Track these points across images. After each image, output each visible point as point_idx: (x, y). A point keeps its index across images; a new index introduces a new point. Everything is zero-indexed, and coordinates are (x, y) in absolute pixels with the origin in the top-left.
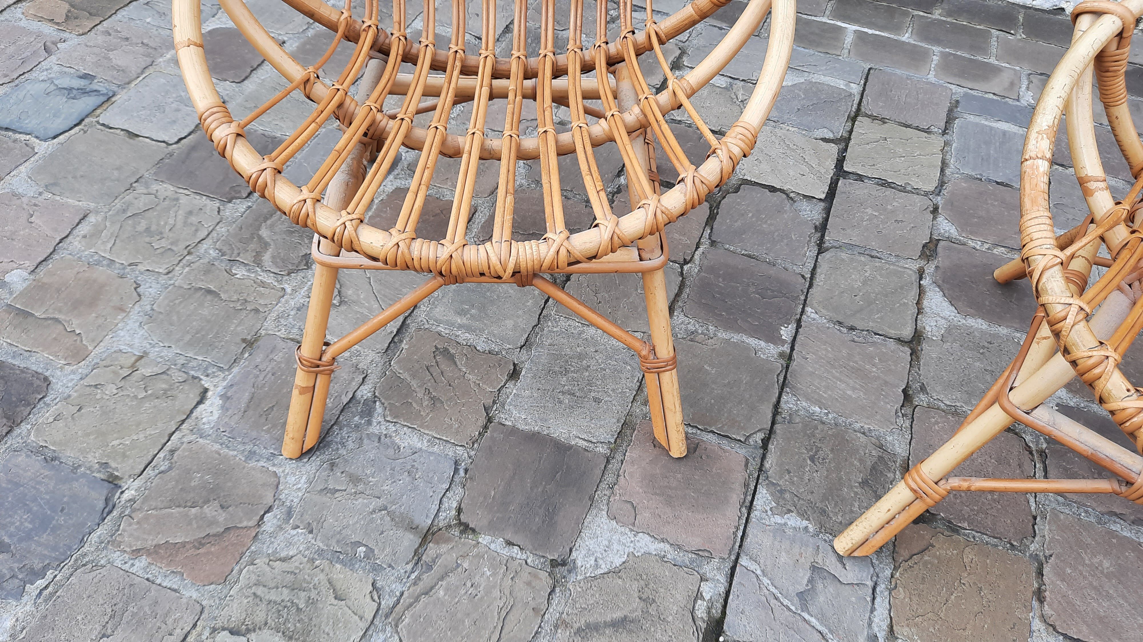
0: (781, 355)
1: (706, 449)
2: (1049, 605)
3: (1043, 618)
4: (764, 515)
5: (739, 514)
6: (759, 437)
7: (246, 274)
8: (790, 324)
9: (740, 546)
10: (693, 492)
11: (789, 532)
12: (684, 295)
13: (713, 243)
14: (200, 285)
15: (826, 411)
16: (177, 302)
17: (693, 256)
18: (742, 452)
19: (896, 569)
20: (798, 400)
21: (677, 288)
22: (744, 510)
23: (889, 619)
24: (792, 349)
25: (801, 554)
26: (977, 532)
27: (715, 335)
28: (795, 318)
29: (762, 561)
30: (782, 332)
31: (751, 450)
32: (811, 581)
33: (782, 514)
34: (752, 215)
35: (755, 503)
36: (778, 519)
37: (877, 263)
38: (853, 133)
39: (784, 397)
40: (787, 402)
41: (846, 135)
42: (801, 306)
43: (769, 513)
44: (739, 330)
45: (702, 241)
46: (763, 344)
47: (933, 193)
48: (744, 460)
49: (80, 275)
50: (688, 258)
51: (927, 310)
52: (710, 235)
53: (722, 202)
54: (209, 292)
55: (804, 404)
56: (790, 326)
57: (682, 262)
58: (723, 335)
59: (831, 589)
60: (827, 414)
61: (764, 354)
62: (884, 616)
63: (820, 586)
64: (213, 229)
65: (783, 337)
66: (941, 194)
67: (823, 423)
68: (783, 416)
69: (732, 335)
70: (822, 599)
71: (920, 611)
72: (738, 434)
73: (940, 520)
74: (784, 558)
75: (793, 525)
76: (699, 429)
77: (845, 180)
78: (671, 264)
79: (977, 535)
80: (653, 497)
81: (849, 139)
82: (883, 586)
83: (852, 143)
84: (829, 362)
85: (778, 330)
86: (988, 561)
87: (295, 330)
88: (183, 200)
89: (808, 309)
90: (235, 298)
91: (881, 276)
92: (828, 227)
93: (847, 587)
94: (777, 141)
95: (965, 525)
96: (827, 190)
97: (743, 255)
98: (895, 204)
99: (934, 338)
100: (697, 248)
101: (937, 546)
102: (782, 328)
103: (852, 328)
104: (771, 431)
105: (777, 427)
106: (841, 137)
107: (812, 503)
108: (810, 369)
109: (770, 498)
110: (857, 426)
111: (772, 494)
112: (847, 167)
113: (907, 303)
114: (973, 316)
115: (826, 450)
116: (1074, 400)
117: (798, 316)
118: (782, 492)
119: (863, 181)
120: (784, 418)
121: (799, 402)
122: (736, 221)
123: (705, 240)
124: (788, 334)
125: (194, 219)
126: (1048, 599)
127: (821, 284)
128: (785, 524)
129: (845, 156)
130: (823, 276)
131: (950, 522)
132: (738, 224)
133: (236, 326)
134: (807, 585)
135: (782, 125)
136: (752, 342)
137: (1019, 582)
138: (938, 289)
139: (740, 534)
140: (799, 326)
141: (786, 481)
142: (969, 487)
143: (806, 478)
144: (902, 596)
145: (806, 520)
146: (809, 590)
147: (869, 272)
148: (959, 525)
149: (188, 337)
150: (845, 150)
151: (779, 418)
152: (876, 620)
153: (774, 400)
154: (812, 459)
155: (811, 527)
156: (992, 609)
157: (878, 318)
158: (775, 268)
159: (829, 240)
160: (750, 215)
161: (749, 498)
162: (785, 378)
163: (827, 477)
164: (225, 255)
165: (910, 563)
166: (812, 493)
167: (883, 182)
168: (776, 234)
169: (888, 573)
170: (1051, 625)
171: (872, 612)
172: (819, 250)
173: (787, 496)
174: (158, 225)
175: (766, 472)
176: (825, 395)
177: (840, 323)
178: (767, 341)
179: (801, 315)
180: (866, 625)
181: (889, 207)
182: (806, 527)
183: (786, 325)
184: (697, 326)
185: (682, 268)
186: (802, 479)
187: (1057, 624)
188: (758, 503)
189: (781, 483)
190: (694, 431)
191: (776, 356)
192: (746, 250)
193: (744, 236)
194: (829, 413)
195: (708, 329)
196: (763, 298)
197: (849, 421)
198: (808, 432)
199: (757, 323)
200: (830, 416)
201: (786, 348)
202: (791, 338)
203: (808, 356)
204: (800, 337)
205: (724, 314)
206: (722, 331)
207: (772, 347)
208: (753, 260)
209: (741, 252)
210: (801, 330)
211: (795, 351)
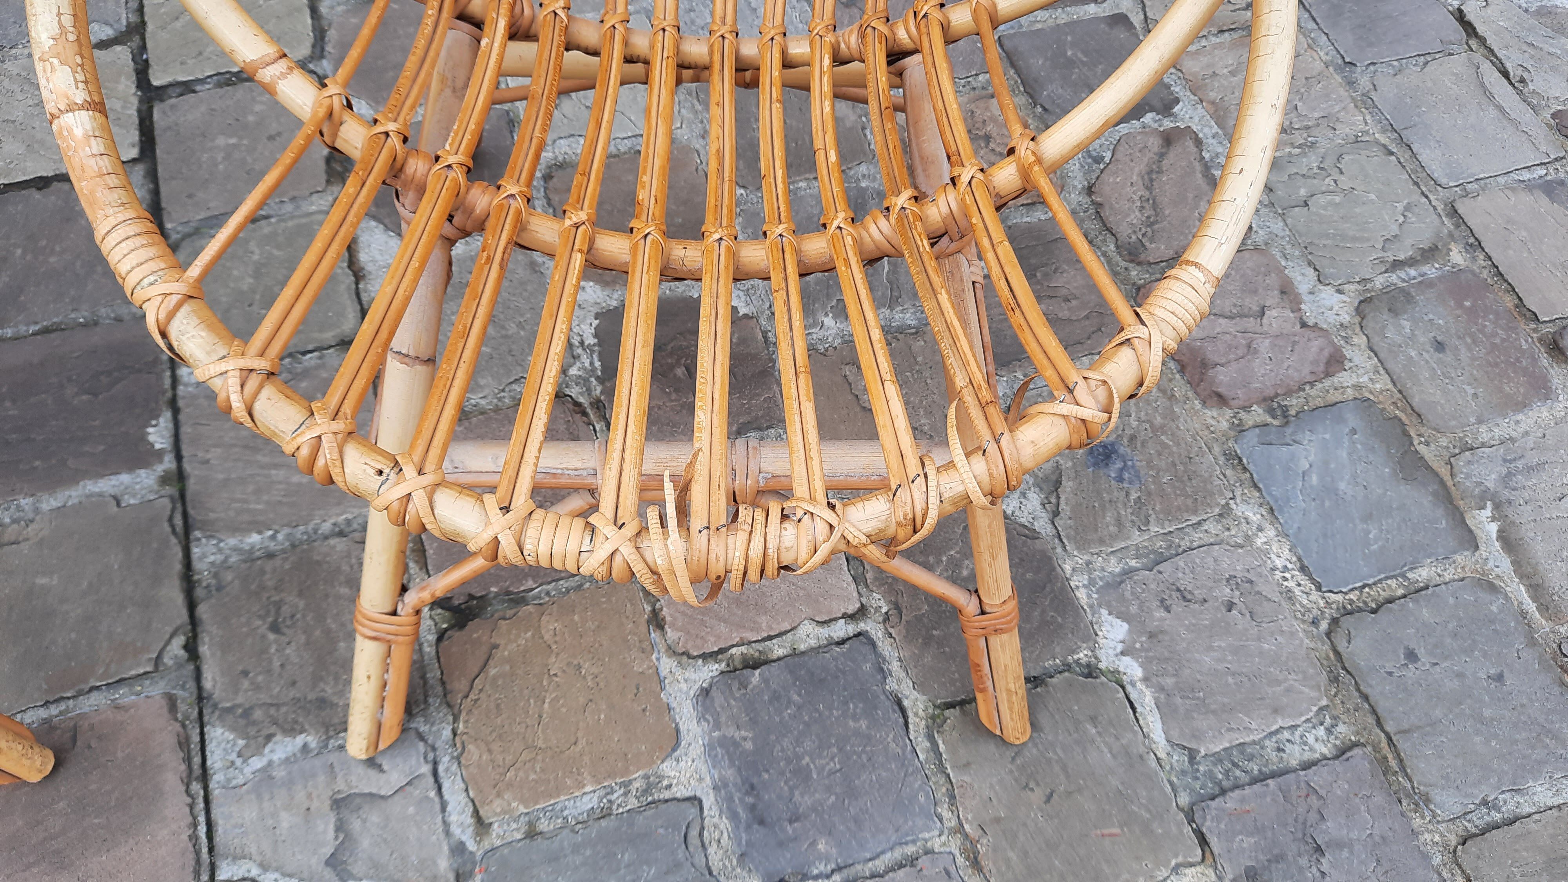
0: (164, 480)
1: (92, 727)
2: (672, 626)
3: (672, 651)
4: (231, 772)
5: (189, 800)
6: (176, 647)
8: (158, 417)
9: (211, 850)
10: (96, 818)
11: (279, 773)
15: (271, 533)
18: (156, 690)
19: (456, 719)
20: (221, 541)
22: (196, 787)
23: (470, 804)
24: (179, 457)
25: (309, 796)
26: (549, 583)
27: (37, 511)
28: (165, 399)
29: (254, 850)
30: (151, 438)
31: (174, 675)
32: (340, 827)
33: (258, 751)
34: (25, 253)
35: (209, 763)
36: (257, 763)
37: (267, 228)
38: (146, 9)
39: (196, 551)
40: (204, 556)
41: (134, 18)
42: (169, 374)
43: (239, 762)
44: (74, 479)
46: (125, 478)
47: (312, 58)
48: (164, 702)
51: (369, 267)
55: (232, 542)
56: (161, 420)
58: (50, 502)
59: (375, 818)
60: (273, 537)
61: (134, 496)
62: (463, 803)
63: (356, 825)
65: (158, 446)
66: (326, 53)
67: (270, 556)
68: (204, 584)
69: (67, 493)
70: (365, 843)
71: (509, 759)
72: (138, 665)
73: (495, 598)
74: (286, 820)
75: (283, 756)
76: (69, 698)
77: (162, 105)
79: (549, 587)
80: (27, 873)
81: (143, 23)
82: (446, 759)
83: (150, 27)
84: (246, 447)
85: (143, 437)
86: (576, 617)
89: (184, 371)
91: (278, 247)
92: (163, 205)
93: (396, 797)
94: (16, 87)
95: (530, 584)
96: (137, 138)
97: (33, 334)
98: (258, 108)
101: (502, 642)
102: (150, 430)
104: (194, 621)
105: (202, 610)
106: (128, 26)
107: (299, 700)
108: (220, 476)
109: (232, 737)
110: (326, 527)
111: (233, 729)
112: (157, 80)
113: (335, 273)
115: (292, 601)
116: (616, 296)
117: (169, 394)
118: (247, 713)
119: (194, 92)
120: (208, 586)
121: (222, 545)
124: (163, 437)
126: (668, 619)
128: (270, 763)
129: (147, 61)
131: (508, 593)
134: (336, 838)
135: (13, 51)
136: (107, 485)
137: (624, 620)
138: (373, 223)
139: (202, 829)
140: (176, 412)
141: (246, 691)
142: (433, 595)
143: (276, 664)
144: (476, 757)
145: (301, 732)
146: (342, 843)
147: (258, 252)
148: (522, 588)
150: (143, 48)
151: (199, 592)
152: (453, 818)
153: (178, 567)
154: (275, 628)
155: (312, 740)
156: (602, 685)
158: (98, 329)
159: (174, 229)
160: (19, 252)
161: (197, 760)
162: (185, 515)
163: (307, 644)
165: (472, 696)
166: (294, 683)
167: (228, 76)
168: (78, 264)
169: (447, 733)
170: (683, 653)
171: (443, 809)
173: (258, 714)
175: (209, 697)
176: (260, 507)
178: (132, 469)
179: (174, 389)
180: (442, 836)
181: (251, 118)
182: (305, 746)
183: (154, 422)
186: (269, 671)
187: (689, 646)
188: (215, 760)
189: (240, 700)
190: (62, 706)
191: (156, 487)
192: (36, 323)
193: (23, 298)
194: (277, 532)
195: (19, 508)
196: (95, 395)
197: (311, 526)
198: (253, 587)
199: (102, 448)
200: (280, 537)
201: (168, 463)
202: (171, 440)
203: (209, 456)
204: (185, 430)
205: (37, 463)
206: (45, 497)
207: (144, 475)
208: (53, 335)
209: (27, 331)
210: (182, 417)
211: (185, 460)
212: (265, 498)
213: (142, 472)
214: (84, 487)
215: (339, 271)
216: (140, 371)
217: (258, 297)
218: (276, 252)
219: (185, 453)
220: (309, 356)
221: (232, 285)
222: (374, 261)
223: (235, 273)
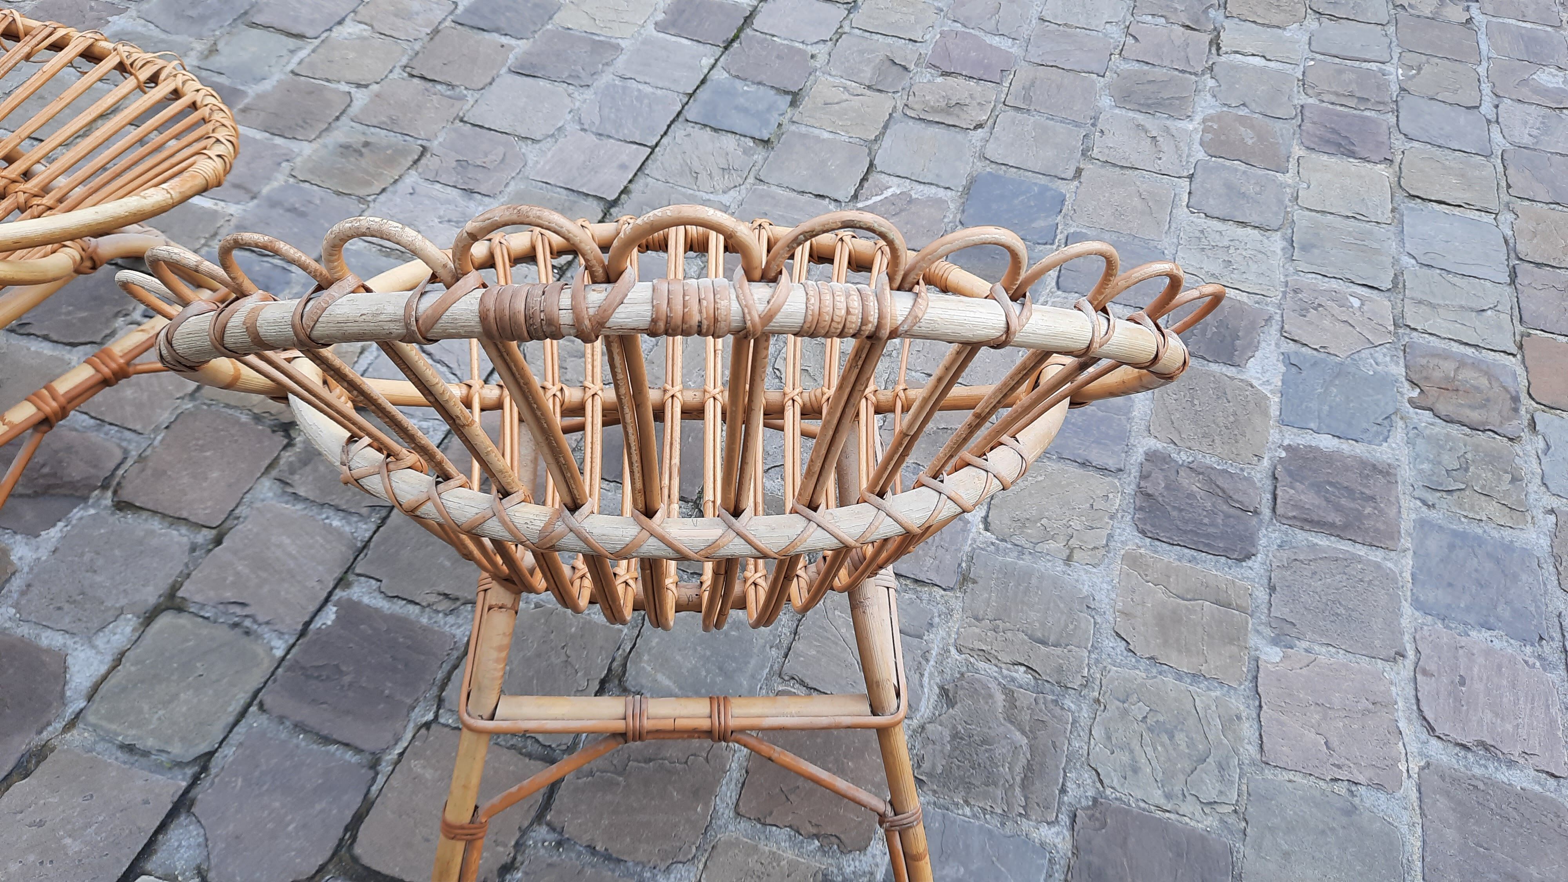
0: (349, 585)
4: (437, 427)
7: (1014, 674)
8: (320, 628)
12: (446, 667)
13: (374, 765)
14: (1058, 651)
16: (1071, 627)
17: (414, 737)
20: (352, 533)
21: (453, 677)
24: (330, 594)
28: (305, 639)
34: (288, 825)
35: (443, 436)
37: (129, 736)
39: (368, 535)
40: (366, 531)
42: (289, 657)
44: (390, 617)
45: (390, 768)
46: (366, 600)
49: (1202, 660)
50: (423, 731)
51: (109, 658)
52: (374, 780)
53: (328, 854)
54: (1044, 643)
55: (347, 528)
56: (318, 625)
57: (433, 726)
58: (413, 611)
60: (327, 518)
61: (370, 585)
64: (1089, 743)
65: (335, 609)
67: (337, 506)
68: (378, 515)
69: (400, 611)
78: (450, 721)
85: (337, 619)
87: (925, 597)
88: (1157, 796)
89: (279, 653)
90: (1009, 634)
92: (170, 806)
97: (336, 742)
99: (130, 616)
100: (401, 755)
102: (330, 623)
103: (236, 625)
108: (320, 568)
110: (300, 505)
113: (132, 665)
114: (48, 651)
117: (300, 641)
121: (354, 530)
122: (322, 811)
123: (385, 768)
124: (328, 613)
125: (1125, 758)
127: (242, 695)
130: (230, 709)
132: (318, 807)
133: (990, 597)
136: (378, 603)
138: (68, 692)
140: (307, 624)
147: (157, 716)
149: (1034, 581)
152: (372, 358)
157: (191, 640)
158: (298, 719)
159: (183, 779)
160: (291, 828)
162: (356, 558)
164: (1053, 701)
168: (265, 787)
172: (209, 760)
174: (1163, 745)
176: (318, 538)
177: (247, 633)
178: (359, 603)
179: (293, 645)
183: (324, 627)
184: (442, 623)
185: (436, 717)
191: (356, 584)
192: (328, 752)
193: (320, 781)
194: (323, 520)
195: (430, 618)
196: (337, 666)
197: (305, 512)
198: (358, 497)
199: (362, 627)
200: (324, 516)
201: (339, 594)
202: (325, 609)
203: (316, 584)
204: (312, 608)
205: (401, 640)
206: (412, 617)
207: (356, 595)
208: (325, 732)
209: (337, 749)
210: (307, 619)
211: (329, 590)
212: (311, 541)
213: (355, 598)
214: (389, 608)
215: (128, 665)
216: (303, 668)
217: (191, 679)
218: (146, 708)
219: (325, 594)
220: (207, 615)
221: (195, 701)
222: (101, 662)
223: (184, 709)
